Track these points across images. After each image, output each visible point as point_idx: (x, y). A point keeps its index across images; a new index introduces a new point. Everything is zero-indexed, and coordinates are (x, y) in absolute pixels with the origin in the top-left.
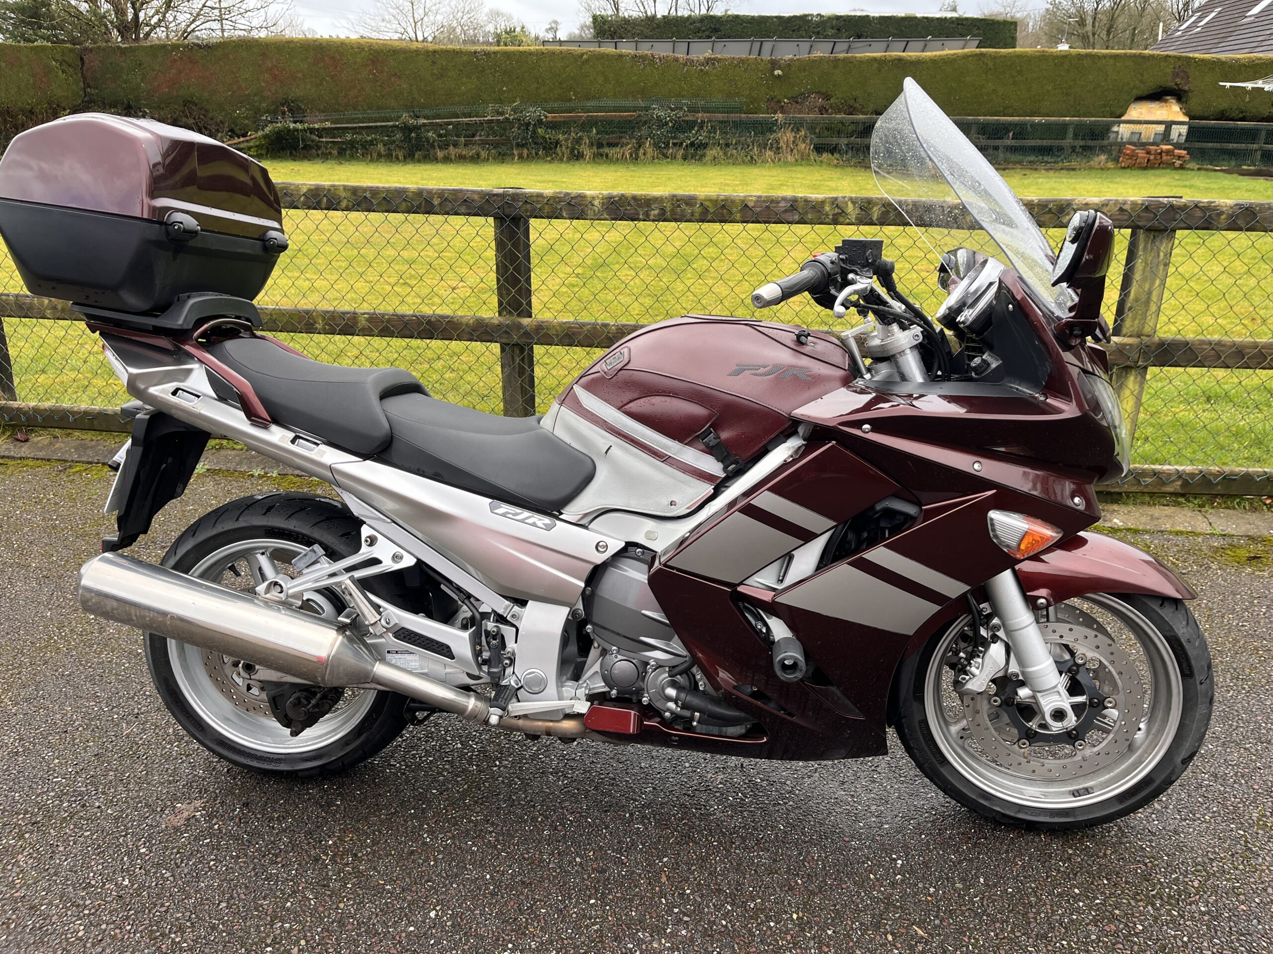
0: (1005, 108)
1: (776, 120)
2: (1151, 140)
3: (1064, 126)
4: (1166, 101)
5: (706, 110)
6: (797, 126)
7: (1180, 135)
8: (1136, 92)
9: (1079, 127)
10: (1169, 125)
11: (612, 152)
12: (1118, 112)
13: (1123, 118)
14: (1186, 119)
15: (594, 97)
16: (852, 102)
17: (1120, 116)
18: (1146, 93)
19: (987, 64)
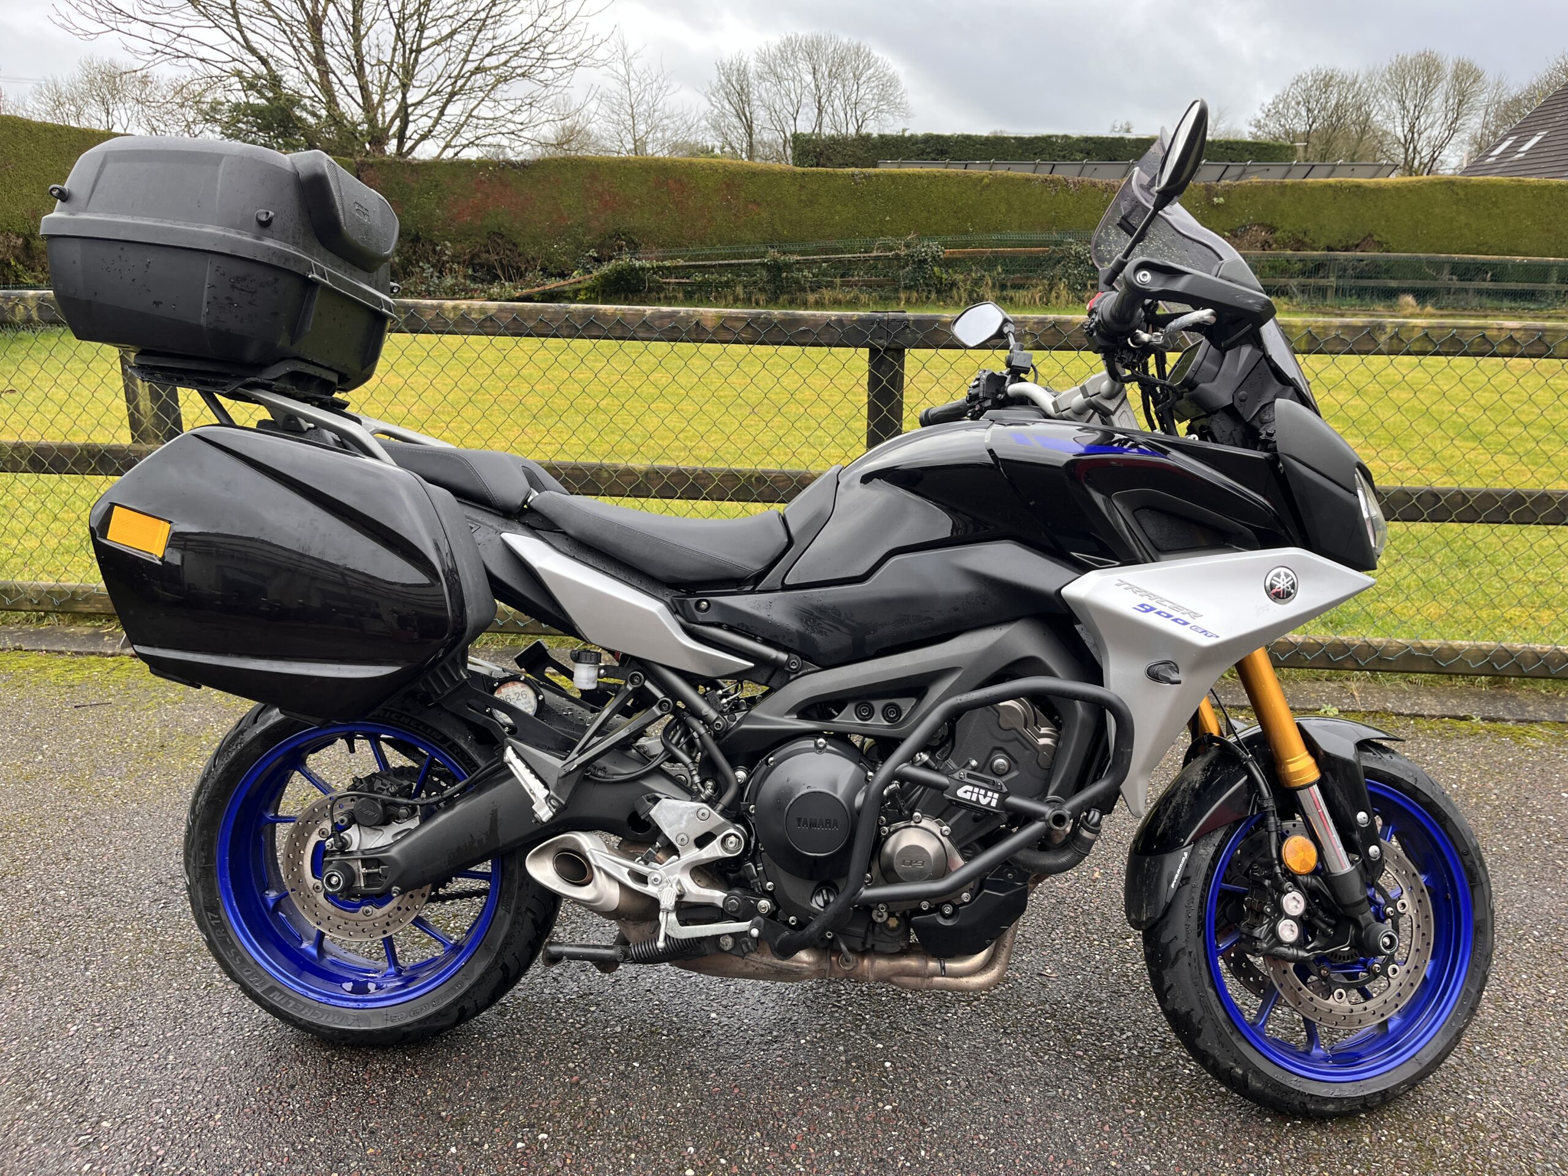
0: (1479, 245)
3: (1548, 268)
9: (1563, 269)
11: (1018, 295)
15: (996, 230)
16: (1301, 236)
19: (1457, 194)
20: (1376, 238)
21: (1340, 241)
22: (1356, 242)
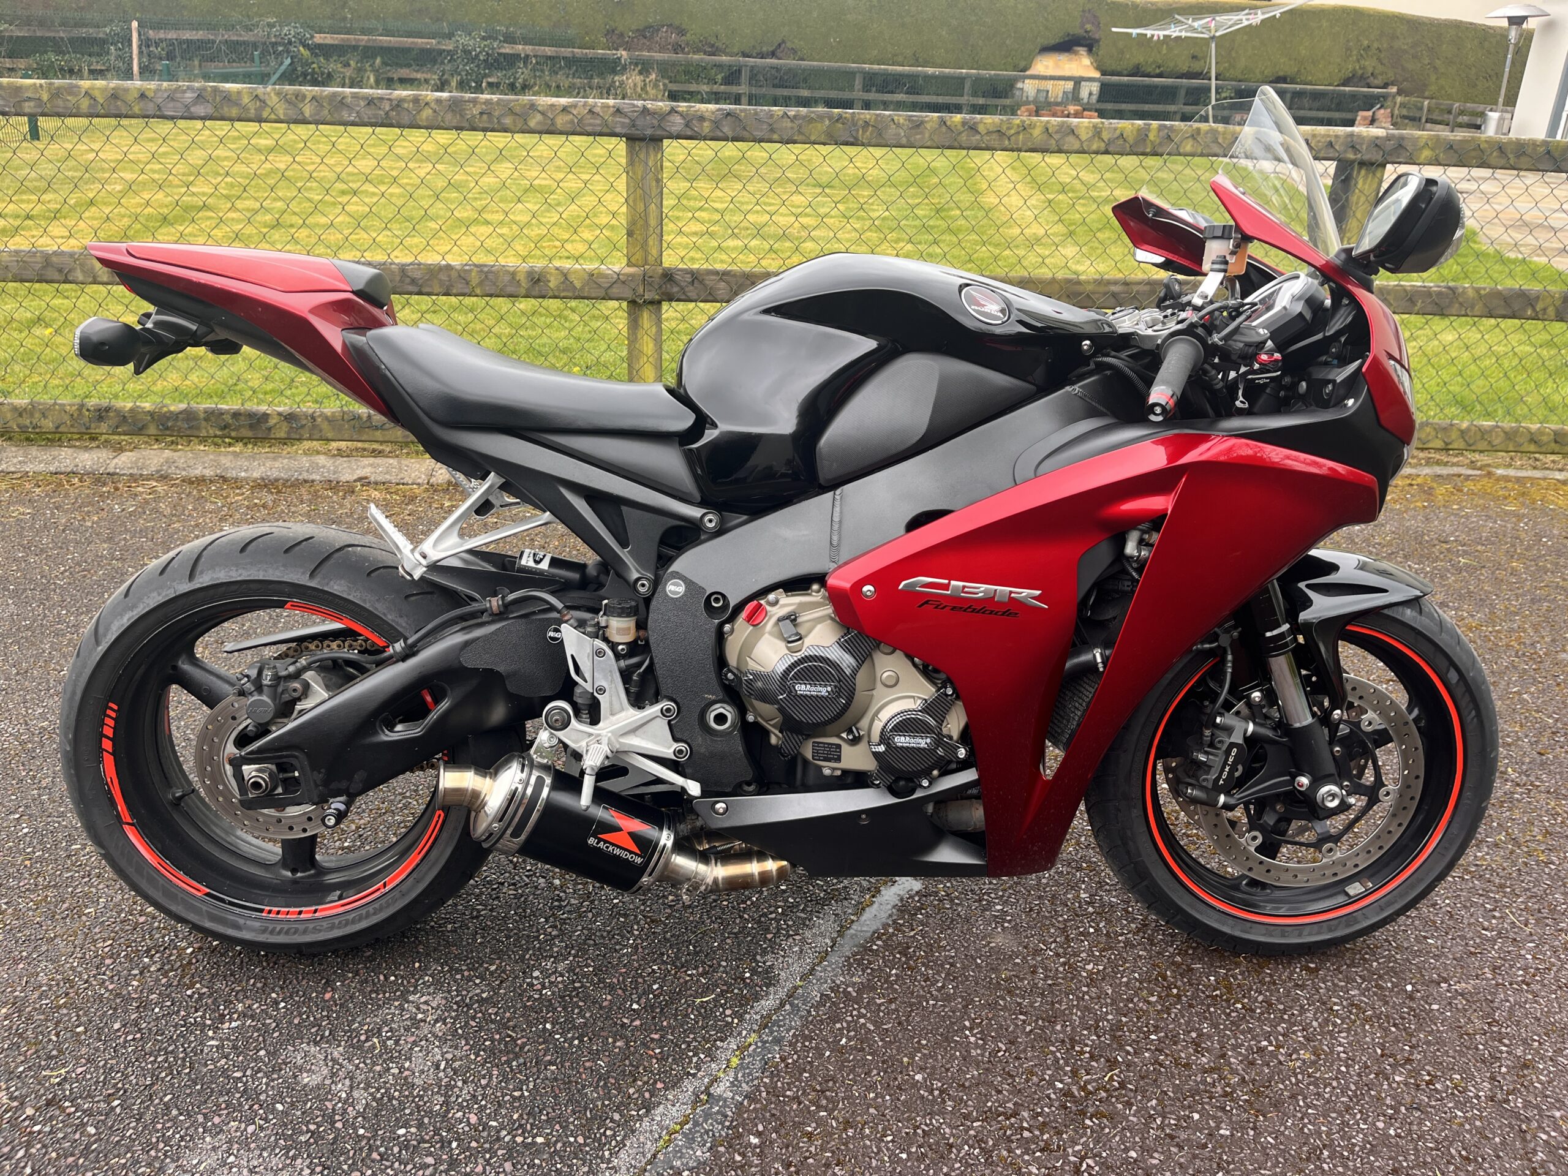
1: (619, 59)
2: (1059, 100)
3: (961, 79)
4: (1076, 53)
5: (527, 41)
6: (645, 67)
7: (1090, 94)
8: (1042, 41)
9: (978, 80)
10: (1078, 81)
12: (1022, 64)
13: (1028, 73)
14: (1097, 75)
15: (377, 18)
16: (713, 40)
17: (1024, 70)
18: (1052, 42)
20: (789, 45)
21: (754, 47)
22: (771, 49)
